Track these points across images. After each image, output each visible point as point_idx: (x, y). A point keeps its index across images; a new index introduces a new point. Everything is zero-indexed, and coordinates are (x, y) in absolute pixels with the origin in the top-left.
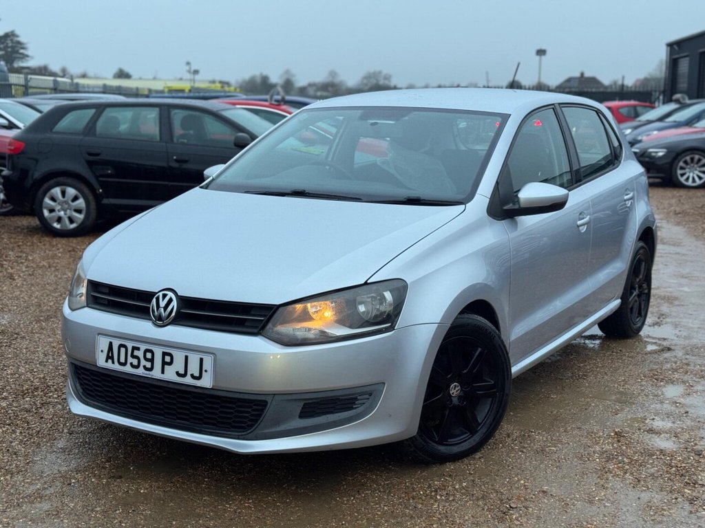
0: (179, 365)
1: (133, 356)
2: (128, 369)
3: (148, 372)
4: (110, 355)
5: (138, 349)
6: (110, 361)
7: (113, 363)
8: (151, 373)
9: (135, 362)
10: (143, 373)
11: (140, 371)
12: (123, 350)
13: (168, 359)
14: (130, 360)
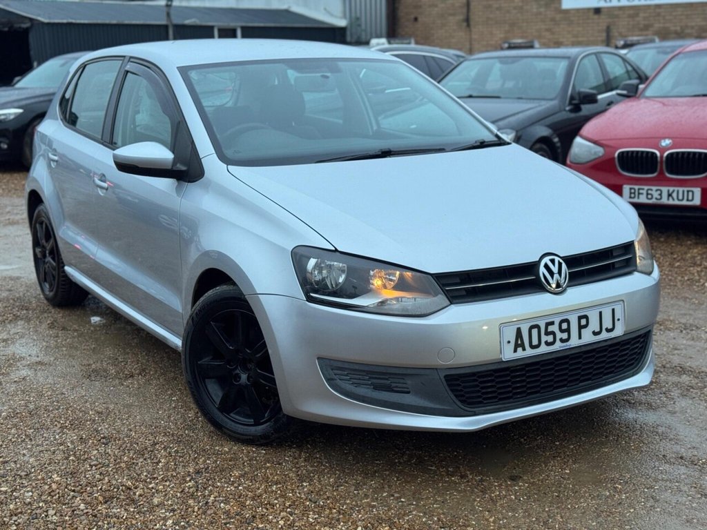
0: (594, 325)
1: (547, 333)
2: (544, 349)
3: (565, 344)
4: (519, 342)
5: (552, 323)
6: (520, 349)
7: (524, 349)
8: (568, 343)
9: (550, 338)
10: (560, 347)
11: (558, 346)
12: (535, 332)
13: (583, 322)
14: (544, 338)
